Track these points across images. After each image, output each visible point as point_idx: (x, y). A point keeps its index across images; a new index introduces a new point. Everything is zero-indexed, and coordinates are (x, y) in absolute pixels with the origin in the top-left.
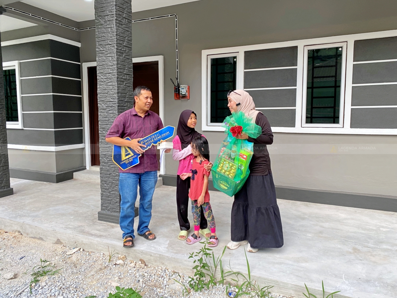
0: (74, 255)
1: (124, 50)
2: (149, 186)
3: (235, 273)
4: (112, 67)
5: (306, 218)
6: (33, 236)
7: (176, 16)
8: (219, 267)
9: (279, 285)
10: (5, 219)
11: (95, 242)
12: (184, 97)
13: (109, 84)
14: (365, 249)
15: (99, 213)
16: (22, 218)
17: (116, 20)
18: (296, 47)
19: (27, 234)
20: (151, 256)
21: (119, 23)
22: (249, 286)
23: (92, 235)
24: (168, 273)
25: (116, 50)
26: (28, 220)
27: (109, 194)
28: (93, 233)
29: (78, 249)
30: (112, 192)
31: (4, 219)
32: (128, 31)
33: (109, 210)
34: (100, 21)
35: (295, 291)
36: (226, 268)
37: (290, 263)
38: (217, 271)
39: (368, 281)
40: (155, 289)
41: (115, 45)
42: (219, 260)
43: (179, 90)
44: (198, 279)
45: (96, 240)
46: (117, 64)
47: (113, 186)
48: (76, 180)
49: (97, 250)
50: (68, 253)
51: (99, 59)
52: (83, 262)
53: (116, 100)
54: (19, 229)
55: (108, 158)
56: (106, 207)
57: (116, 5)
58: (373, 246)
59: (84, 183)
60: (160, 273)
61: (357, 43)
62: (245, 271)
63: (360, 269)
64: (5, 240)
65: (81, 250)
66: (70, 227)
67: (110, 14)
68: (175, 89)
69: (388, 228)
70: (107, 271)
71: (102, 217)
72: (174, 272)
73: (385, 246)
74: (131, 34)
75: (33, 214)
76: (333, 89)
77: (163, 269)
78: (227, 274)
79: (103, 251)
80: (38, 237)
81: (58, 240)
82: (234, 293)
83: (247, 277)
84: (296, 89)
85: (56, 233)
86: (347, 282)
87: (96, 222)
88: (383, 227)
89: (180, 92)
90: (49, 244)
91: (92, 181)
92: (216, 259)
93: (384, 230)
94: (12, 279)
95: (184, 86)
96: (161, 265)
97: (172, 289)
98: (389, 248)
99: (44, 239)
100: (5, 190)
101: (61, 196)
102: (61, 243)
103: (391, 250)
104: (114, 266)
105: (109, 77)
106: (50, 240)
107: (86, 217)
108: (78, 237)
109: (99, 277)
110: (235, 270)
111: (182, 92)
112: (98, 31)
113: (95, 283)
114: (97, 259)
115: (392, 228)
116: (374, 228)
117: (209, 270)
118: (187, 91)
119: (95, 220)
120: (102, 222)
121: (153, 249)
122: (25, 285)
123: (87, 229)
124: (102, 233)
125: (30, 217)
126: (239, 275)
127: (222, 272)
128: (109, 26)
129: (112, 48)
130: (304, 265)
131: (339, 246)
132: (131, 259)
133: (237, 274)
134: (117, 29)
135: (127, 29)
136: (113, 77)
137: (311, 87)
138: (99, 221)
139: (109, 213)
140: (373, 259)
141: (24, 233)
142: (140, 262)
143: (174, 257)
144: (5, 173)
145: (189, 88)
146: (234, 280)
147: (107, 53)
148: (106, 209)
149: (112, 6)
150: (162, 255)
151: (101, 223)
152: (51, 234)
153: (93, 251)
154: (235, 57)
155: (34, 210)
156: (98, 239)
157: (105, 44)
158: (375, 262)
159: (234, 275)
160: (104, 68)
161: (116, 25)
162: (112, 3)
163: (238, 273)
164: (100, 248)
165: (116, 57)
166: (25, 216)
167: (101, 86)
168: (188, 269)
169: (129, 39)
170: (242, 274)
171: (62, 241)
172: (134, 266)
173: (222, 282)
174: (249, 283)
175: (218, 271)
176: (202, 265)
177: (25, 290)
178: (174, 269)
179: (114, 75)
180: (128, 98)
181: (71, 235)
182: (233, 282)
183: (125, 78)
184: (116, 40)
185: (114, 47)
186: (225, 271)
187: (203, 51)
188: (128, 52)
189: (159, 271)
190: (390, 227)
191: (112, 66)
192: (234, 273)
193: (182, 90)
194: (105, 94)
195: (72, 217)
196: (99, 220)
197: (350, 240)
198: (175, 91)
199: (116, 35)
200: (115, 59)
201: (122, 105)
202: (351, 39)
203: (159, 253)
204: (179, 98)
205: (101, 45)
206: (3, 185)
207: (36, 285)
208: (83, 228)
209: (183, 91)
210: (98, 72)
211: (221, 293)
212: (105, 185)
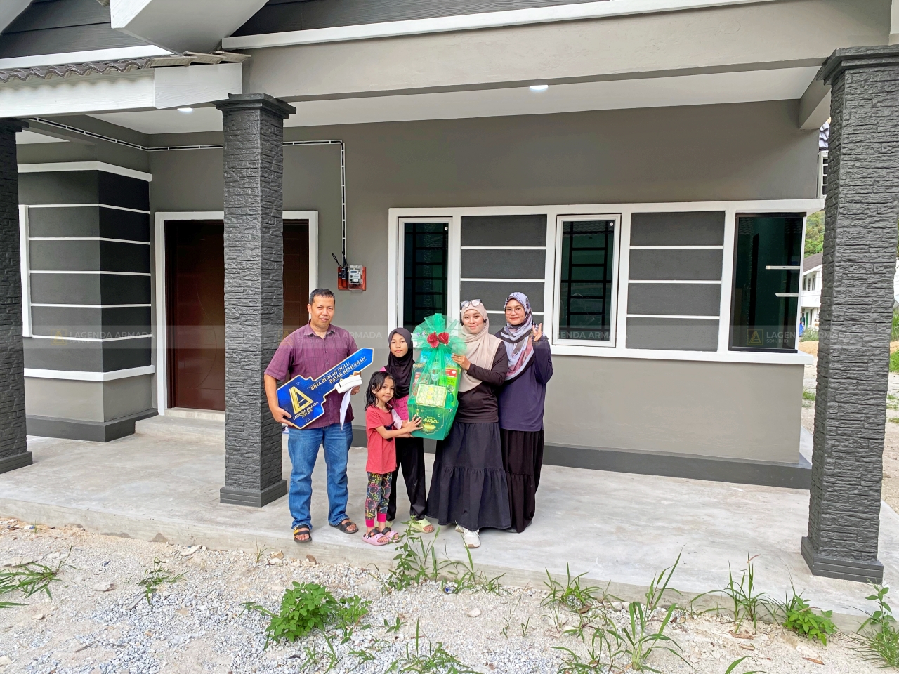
0: (195, 556)
1: (272, 222)
2: (339, 448)
3: (454, 563)
4: (254, 251)
5: (557, 489)
6: (109, 532)
7: (342, 144)
8: (430, 557)
9: (512, 574)
10: (49, 505)
11: (229, 534)
12: (356, 286)
13: (246, 278)
14: (633, 528)
15: (222, 491)
16: (80, 503)
17: (261, 176)
18: (545, 216)
19: (97, 529)
20: (325, 548)
21: (265, 181)
22: (472, 579)
23: (221, 524)
24: (354, 571)
25: (260, 224)
26: (94, 506)
27: (241, 458)
28: (222, 522)
29: (198, 547)
30: (247, 455)
31: (46, 507)
32: (277, 191)
33: (240, 485)
34: (233, 176)
35: (535, 579)
36: (441, 557)
37: (529, 547)
38: (427, 563)
39: (626, 563)
40: (339, 590)
41: (259, 217)
42: (430, 545)
43: (347, 274)
44: (402, 574)
45: (230, 532)
46: (262, 247)
47: (249, 445)
48: (140, 435)
49: (232, 546)
50: (183, 554)
51: (229, 236)
52: (213, 564)
53: (258, 305)
54: (79, 522)
55: (240, 398)
56: (236, 480)
57: (261, 154)
58: (644, 523)
59: (160, 441)
60: (341, 572)
61: (635, 217)
62: (466, 560)
63: (620, 551)
64: (58, 539)
65: (204, 548)
66: (177, 513)
67: (252, 166)
68: (340, 271)
69: (672, 500)
70: (259, 574)
71: (226, 497)
72: (363, 570)
73: (660, 524)
74: (281, 195)
75: (96, 496)
76: (601, 286)
77: (346, 567)
78: (441, 566)
79: (243, 547)
80: (118, 533)
81: (159, 535)
82: (453, 588)
83: (469, 567)
84: (544, 283)
85: (155, 524)
86: (600, 566)
87: (217, 505)
88: (666, 499)
89: (350, 278)
90: (141, 543)
91: (175, 436)
92: (425, 548)
93: (666, 503)
94: (108, 590)
95: (356, 267)
96: (342, 562)
97: (365, 590)
98: (666, 525)
99: (131, 536)
100: (19, 455)
101: (130, 465)
102: (164, 540)
103: (667, 528)
104: (268, 566)
105: (248, 267)
106: (143, 536)
107: (195, 498)
108: (197, 528)
109: (249, 581)
110: (453, 560)
111: (353, 278)
112: (229, 191)
113: (246, 588)
114: (236, 559)
115: (678, 501)
116: (653, 501)
117: (416, 562)
118: (361, 277)
119: (215, 503)
120: (229, 505)
121: (327, 538)
122: (137, 597)
123: (208, 516)
124: (236, 521)
125: (95, 501)
126: (459, 565)
127: (435, 562)
128: (250, 186)
129: (254, 221)
130: (548, 549)
131: (599, 526)
132: (292, 556)
133: (455, 565)
134: (262, 191)
135: (275, 188)
136: (254, 267)
137: (567, 281)
138: (222, 504)
139: (240, 489)
140: (640, 539)
141: (90, 527)
142: (307, 560)
143: (362, 547)
144: (18, 425)
145: (365, 271)
146: (452, 573)
147: (244, 228)
148: (236, 483)
149: (255, 155)
150: (344, 546)
151: (228, 507)
152: (145, 526)
153: (226, 548)
154: (446, 225)
155: (93, 490)
156: (234, 529)
157: (240, 213)
158: (641, 542)
159: (452, 566)
160: (237, 251)
161: (261, 185)
162: (255, 150)
163: (458, 563)
164: (238, 543)
165: (260, 235)
166: (83, 499)
167: (231, 281)
168: (384, 563)
169: (279, 203)
170: (462, 564)
171: (165, 536)
172: (299, 565)
173: (435, 577)
174: (473, 575)
175: (429, 562)
176: (407, 553)
177: (141, 603)
178: (362, 566)
179: (256, 264)
180: (276, 300)
181: (184, 526)
182: (450, 576)
183: (272, 267)
184: (260, 208)
185: (256, 219)
186: (438, 562)
187: (390, 210)
188: (277, 225)
189: (340, 570)
190: (676, 499)
191: (253, 249)
192: (451, 564)
193: (353, 274)
194: (239, 294)
195: (171, 499)
196: (222, 501)
197: (614, 518)
198: (339, 275)
199: (261, 200)
200: (259, 239)
201: (267, 312)
202: (628, 210)
203: (337, 543)
204: (347, 287)
205: (233, 213)
206: (15, 447)
207: (153, 596)
208: (200, 515)
209: (355, 276)
210: (226, 258)
211: (434, 590)
212: (235, 443)
